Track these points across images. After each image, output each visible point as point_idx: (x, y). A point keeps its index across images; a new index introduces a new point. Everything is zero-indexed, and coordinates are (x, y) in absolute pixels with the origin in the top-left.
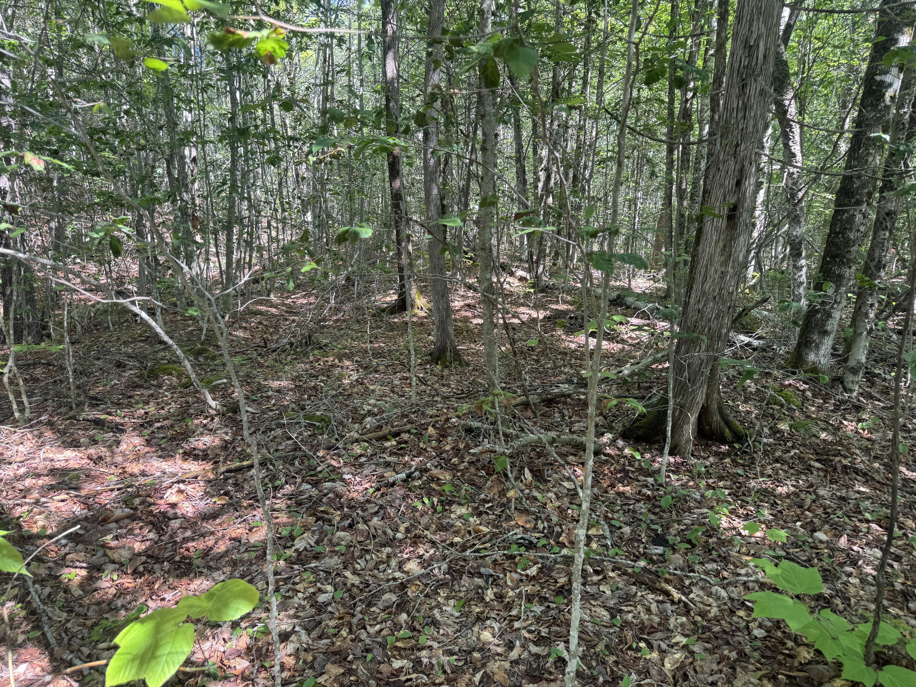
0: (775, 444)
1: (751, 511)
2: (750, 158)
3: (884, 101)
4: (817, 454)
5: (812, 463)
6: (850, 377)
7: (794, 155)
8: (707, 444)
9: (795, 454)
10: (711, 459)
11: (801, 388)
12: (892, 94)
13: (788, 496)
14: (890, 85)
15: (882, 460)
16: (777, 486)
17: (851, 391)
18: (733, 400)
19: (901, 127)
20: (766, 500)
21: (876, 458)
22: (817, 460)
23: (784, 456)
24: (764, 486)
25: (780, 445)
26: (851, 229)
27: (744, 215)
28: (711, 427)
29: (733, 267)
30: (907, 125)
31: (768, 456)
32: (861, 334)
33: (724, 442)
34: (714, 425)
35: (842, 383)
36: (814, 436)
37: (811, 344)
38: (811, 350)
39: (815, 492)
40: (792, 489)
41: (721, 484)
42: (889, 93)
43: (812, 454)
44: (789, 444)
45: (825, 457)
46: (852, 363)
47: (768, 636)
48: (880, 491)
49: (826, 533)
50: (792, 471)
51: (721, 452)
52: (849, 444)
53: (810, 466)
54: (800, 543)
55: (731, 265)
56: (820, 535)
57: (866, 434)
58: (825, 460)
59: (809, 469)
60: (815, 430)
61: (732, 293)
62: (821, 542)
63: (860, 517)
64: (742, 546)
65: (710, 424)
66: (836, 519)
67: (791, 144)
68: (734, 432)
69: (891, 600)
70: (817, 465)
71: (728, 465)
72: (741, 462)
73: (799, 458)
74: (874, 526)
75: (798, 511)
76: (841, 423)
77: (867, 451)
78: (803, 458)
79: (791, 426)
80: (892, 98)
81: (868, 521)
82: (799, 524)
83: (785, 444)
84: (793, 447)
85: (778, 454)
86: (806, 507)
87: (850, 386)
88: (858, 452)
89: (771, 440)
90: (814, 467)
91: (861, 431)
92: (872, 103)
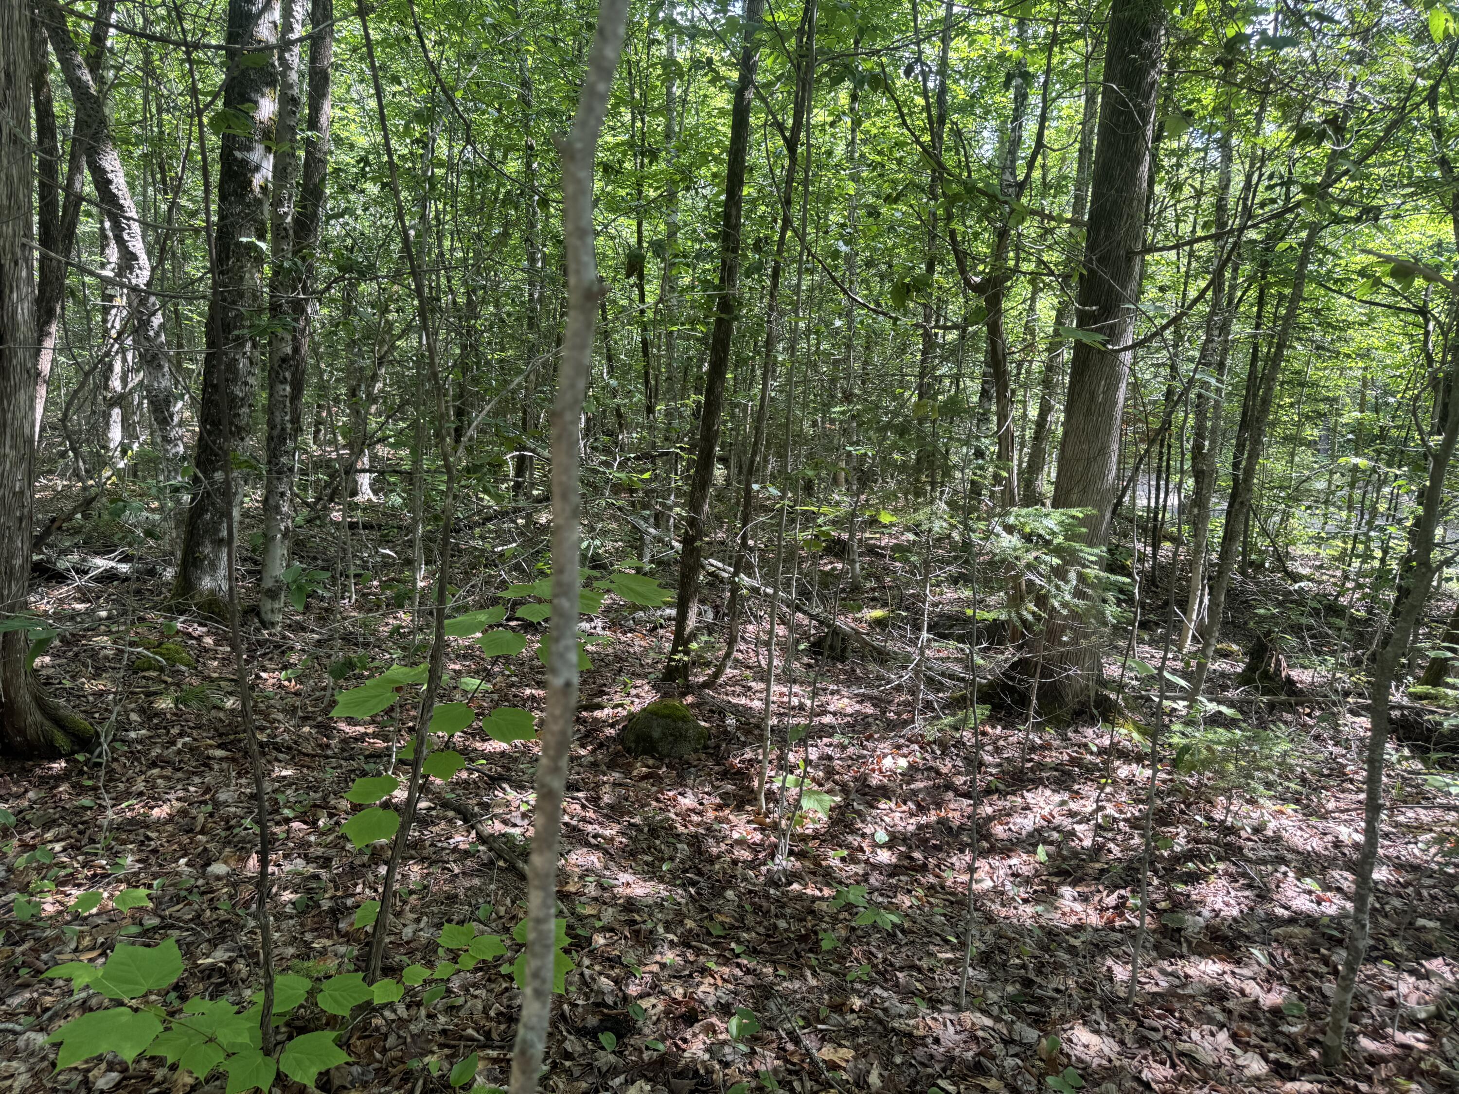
0: (151, 737)
1: (103, 868)
2: (13, 253)
3: (252, 191)
4: (220, 735)
5: (211, 752)
6: (267, 605)
7: (135, 257)
8: (23, 769)
9: (184, 744)
10: (31, 795)
11: (197, 633)
12: (262, 182)
13: (170, 819)
14: (257, 168)
15: (314, 719)
16: (152, 808)
17: (273, 624)
18: (74, 678)
19: (283, 233)
20: (132, 837)
21: (305, 719)
22: (220, 746)
23: (166, 752)
24: (129, 814)
25: (159, 736)
26: (235, 381)
27: (20, 354)
28: (25, 736)
29: (13, 447)
30: (291, 232)
31: (138, 760)
32: (274, 538)
33: (55, 756)
34: (31, 732)
35: (258, 614)
36: (215, 707)
37: (202, 561)
38: (204, 572)
39: (213, 799)
40: (178, 805)
41: (49, 836)
42: (257, 180)
43: (212, 738)
44: (175, 731)
45: (232, 737)
46: (268, 583)
47: (124, 1079)
48: (308, 768)
49: (225, 862)
50: (179, 775)
51: (52, 777)
52: (268, 707)
53: (209, 758)
54: (183, 893)
55: (8, 442)
56: (218, 868)
57: (293, 686)
58: (231, 742)
59: (206, 763)
60: (215, 698)
61: (22, 492)
62: (218, 878)
63: (278, 818)
64: (81, 936)
65: (22, 732)
66: (244, 833)
67: (126, 237)
68: (74, 735)
69: (316, 930)
70: (219, 753)
71: (65, 796)
72: (90, 783)
73: (191, 750)
74: (296, 825)
75: (185, 840)
76: (258, 677)
77: (291, 711)
78: (197, 748)
79: (177, 701)
80: (264, 189)
81: (287, 821)
82: (183, 861)
83: (168, 732)
84: (181, 735)
85: (156, 751)
86: (198, 829)
87: (268, 617)
88: (280, 717)
89: (144, 732)
90: (214, 758)
91: (286, 683)
92: (235, 191)
